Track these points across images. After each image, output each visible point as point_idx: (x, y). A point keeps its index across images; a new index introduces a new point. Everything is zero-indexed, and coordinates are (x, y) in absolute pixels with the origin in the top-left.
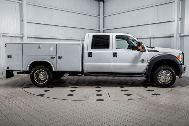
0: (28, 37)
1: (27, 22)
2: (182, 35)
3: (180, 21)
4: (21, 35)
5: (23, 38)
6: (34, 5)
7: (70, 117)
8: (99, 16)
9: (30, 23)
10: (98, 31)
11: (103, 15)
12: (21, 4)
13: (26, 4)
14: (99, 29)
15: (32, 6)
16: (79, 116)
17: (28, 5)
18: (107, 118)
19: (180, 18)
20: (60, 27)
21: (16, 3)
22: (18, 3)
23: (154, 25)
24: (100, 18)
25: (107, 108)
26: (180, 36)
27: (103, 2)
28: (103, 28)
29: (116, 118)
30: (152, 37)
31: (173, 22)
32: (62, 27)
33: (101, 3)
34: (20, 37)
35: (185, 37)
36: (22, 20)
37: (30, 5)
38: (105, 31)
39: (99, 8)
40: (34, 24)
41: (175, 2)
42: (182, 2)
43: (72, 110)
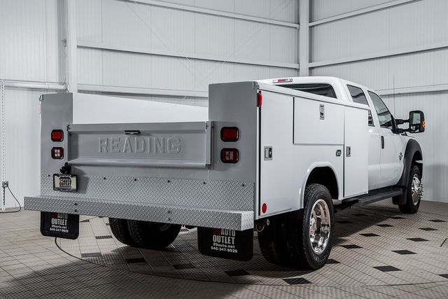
0: (80, 91)
1: (78, 47)
4: (61, 83)
8: (296, 26)
9: (86, 50)
10: (293, 72)
11: (310, 22)
14: (296, 66)
24: (299, 30)
28: (310, 61)
32: (182, 60)
36: (65, 41)
38: (315, 70)
40: (97, 52)
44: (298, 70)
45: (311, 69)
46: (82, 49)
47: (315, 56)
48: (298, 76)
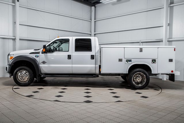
0: (20, 39)
1: (20, 24)
2: (170, 40)
3: (168, 27)
4: (13, 36)
5: (15, 40)
6: (27, 8)
7: (61, 119)
8: (91, 21)
9: (22, 26)
10: (89, 35)
11: (95, 20)
12: (14, 7)
13: (19, 6)
14: (90, 33)
15: (25, 8)
16: (70, 118)
17: (21, 8)
18: (99, 120)
19: (169, 24)
20: (52, 30)
21: (9, 5)
22: (11, 6)
23: (144, 29)
24: (91, 22)
25: (98, 110)
26: (169, 41)
27: (95, 7)
28: (95, 32)
29: (108, 120)
30: (141, 41)
31: (162, 27)
32: (54, 30)
33: (93, 8)
34: (12, 39)
35: (173, 42)
36: (15, 23)
37: (23, 7)
38: (96, 35)
39: (91, 13)
40: (26, 26)
41: (163, 8)
42: (170, 8)
43: (62, 112)
44: (91, 34)
45: (95, 34)
46: (21, 25)
47: (96, 30)
48: (91, 36)
